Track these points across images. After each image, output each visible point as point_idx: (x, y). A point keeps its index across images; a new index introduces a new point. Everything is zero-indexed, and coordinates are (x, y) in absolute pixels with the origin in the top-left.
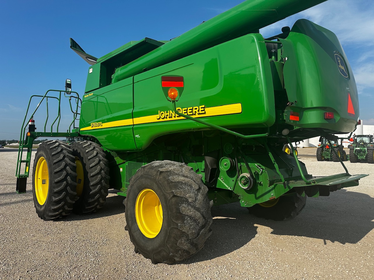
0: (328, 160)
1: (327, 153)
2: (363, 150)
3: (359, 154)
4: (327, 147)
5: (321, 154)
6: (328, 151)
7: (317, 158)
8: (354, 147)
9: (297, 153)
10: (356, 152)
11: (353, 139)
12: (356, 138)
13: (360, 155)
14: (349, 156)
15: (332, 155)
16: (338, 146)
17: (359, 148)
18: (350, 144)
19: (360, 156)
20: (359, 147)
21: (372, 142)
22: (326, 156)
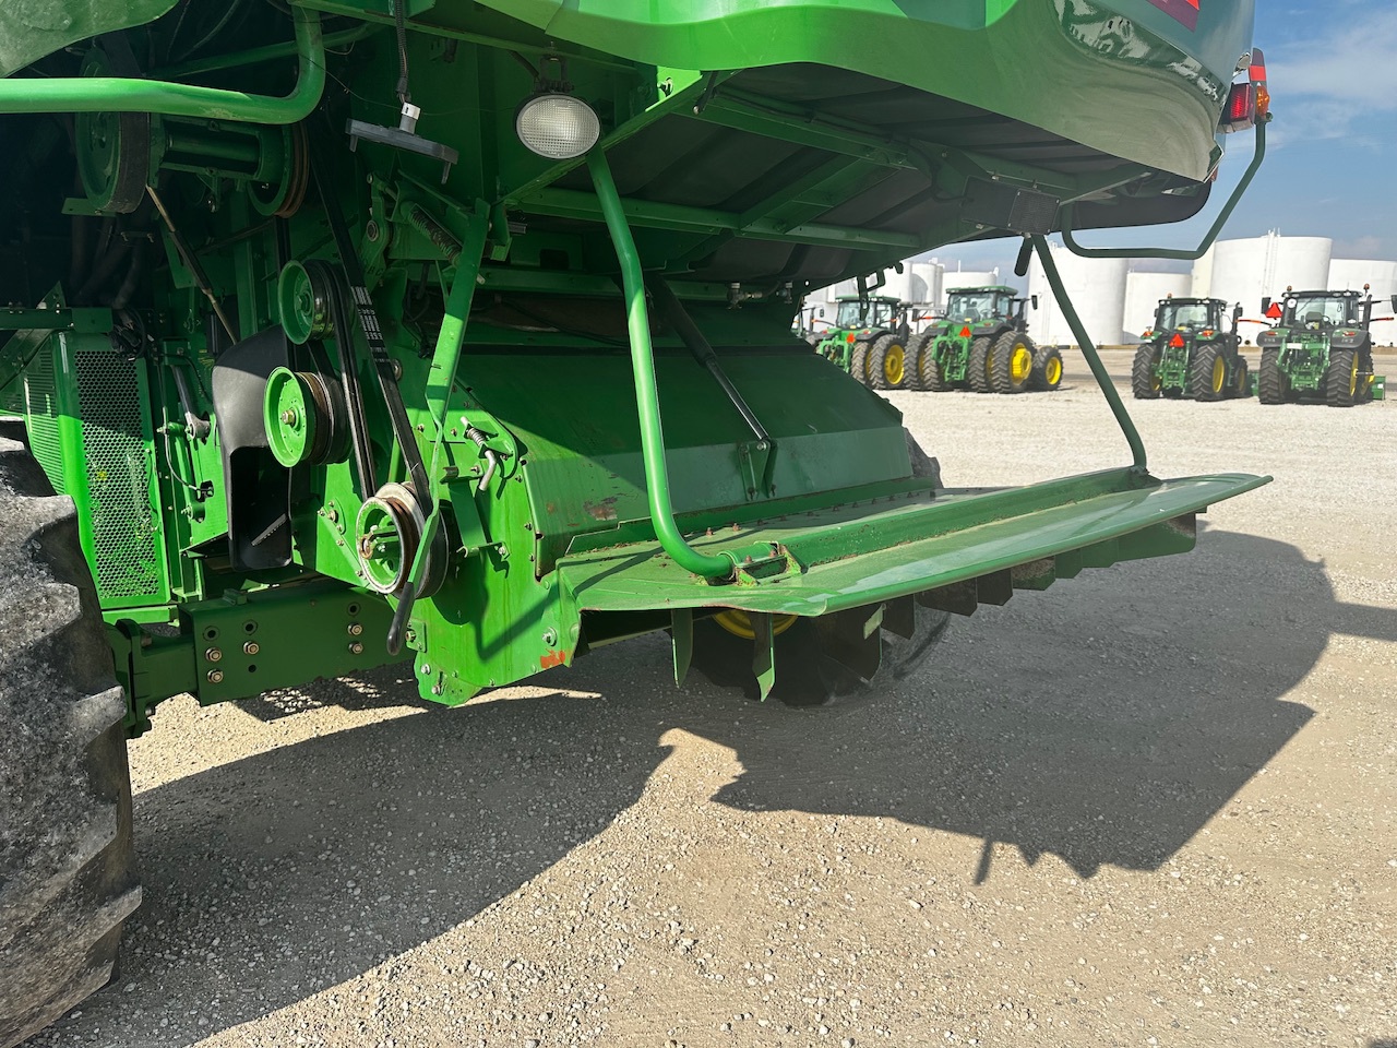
0: (1174, 394)
1: (1171, 369)
2: (1315, 354)
3: (1296, 369)
4: (1177, 342)
5: (1152, 371)
6: (1180, 359)
7: (1135, 386)
8: (1279, 340)
9: (1062, 368)
10: (1284, 361)
11: (1281, 307)
12: (1291, 303)
13: (1301, 374)
14: (1257, 377)
15: (1193, 372)
16: (1221, 338)
17: (1298, 346)
18: (1267, 328)
19: (1301, 378)
20: (1298, 341)
21: (1351, 321)
22: (1170, 377)
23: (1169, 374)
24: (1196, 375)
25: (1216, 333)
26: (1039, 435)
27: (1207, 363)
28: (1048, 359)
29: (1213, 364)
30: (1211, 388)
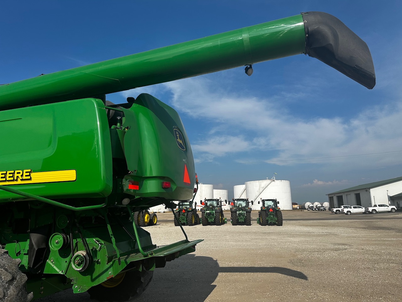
1: (182, 218)
2: (212, 213)
3: (209, 217)
4: (183, 211)
6: (184, 215)
7: (175, 223)
8: (205, 210)
9: (157, 219)
10: (206, 215)
11: (204, 203)
12: (206, 202)
13: (210, 218)
14: (201, 219)
17: (209, 212)
18: (202, 208)
19: (210, 219)
20: (209, 210)
21: (218, 206)
23: (182, 219)
24: (188, 219)
25: (192, 209)
26: (155, 238)
27: (190, 216)
28: (153, 216)
29: (192, 217)
30: (192, 223)
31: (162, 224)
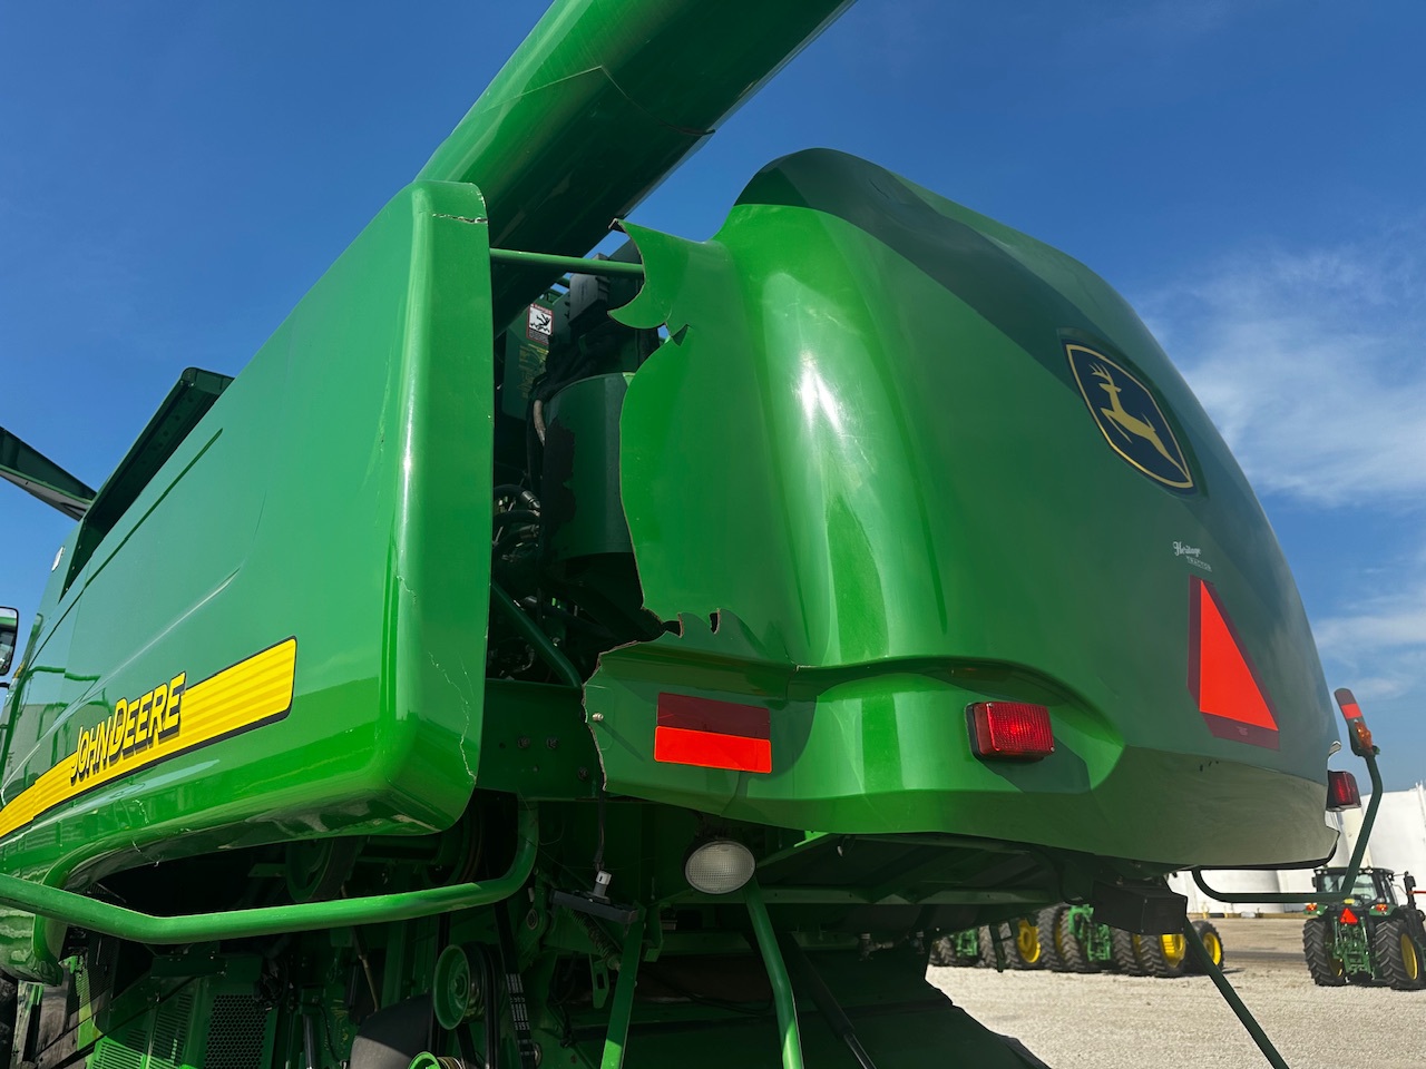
0: (1362, 980)
1: (1349, 952)
4: (1348, 917)
5: (1329, 953)
6: (1358, 938)
7: (1313, 971)
9: (1221, 946)
15: (1378, 954)
16: (1398, 913)
22: (1352, 960)
23: (1349, 956)
24: (1383, 957)
25: (1392, 907)
27: (1392, 944)
29: (1399, 944)
30: (1405, 974)
31: (1253, 970)
